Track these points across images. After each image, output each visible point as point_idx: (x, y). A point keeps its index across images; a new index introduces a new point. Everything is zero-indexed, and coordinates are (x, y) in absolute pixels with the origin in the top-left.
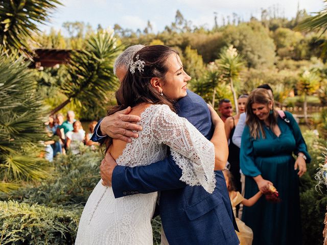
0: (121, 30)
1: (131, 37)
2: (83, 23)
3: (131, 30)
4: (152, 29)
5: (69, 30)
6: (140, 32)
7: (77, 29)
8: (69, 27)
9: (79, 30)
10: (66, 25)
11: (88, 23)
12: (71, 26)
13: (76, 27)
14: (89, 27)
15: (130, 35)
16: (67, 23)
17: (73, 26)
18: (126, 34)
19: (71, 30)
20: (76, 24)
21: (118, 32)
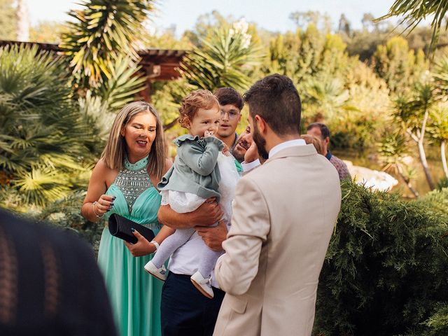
2: (318, 12)
5: (297, 23)
7: (308, 21)
8: (297, 19)
9: (311, 23)
10: (295, 16)
11: (326, 13)
12: (301, 17)
13: (308, 18)
14: (326, 18)
15: (384, 30)
16: (297, 13)
17: (304, 17)
19: (301, 22)
20: (309, 14)
21: (368, 25)
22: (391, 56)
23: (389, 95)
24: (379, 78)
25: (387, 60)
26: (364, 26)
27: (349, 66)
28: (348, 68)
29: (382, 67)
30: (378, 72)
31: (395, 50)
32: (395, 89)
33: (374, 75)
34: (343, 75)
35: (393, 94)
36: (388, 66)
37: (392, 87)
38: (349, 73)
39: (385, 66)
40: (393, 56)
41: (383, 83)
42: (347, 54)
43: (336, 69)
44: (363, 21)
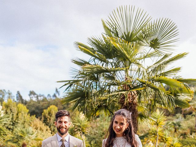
0: (36, 96)
1: (43, 101)
3: (43, 96)
4: (59, 95)
6: (50, 96)
14: (9, 94)
18: (39, 98)
21: (32, 97)
22: (50, 115)
23: (52, 133)
24: (46, 126)
25: (49, 117)
26: (31, 98)
27: (31, 120)
28: (31, 121)
29: (47, 120)
30: (45, 122)
31: (52, 112)
32: (54, 130)
33: (44, 124)
34: (29, 125)
35: (53, 133)
36: (50, 119)
37: (52, 129)
38: (31, 123)
39: (48, 119)
40: (52, 115)
41: (48, 127)
42: (29, 114)
43: (24, 122)
44: (30, 95)
